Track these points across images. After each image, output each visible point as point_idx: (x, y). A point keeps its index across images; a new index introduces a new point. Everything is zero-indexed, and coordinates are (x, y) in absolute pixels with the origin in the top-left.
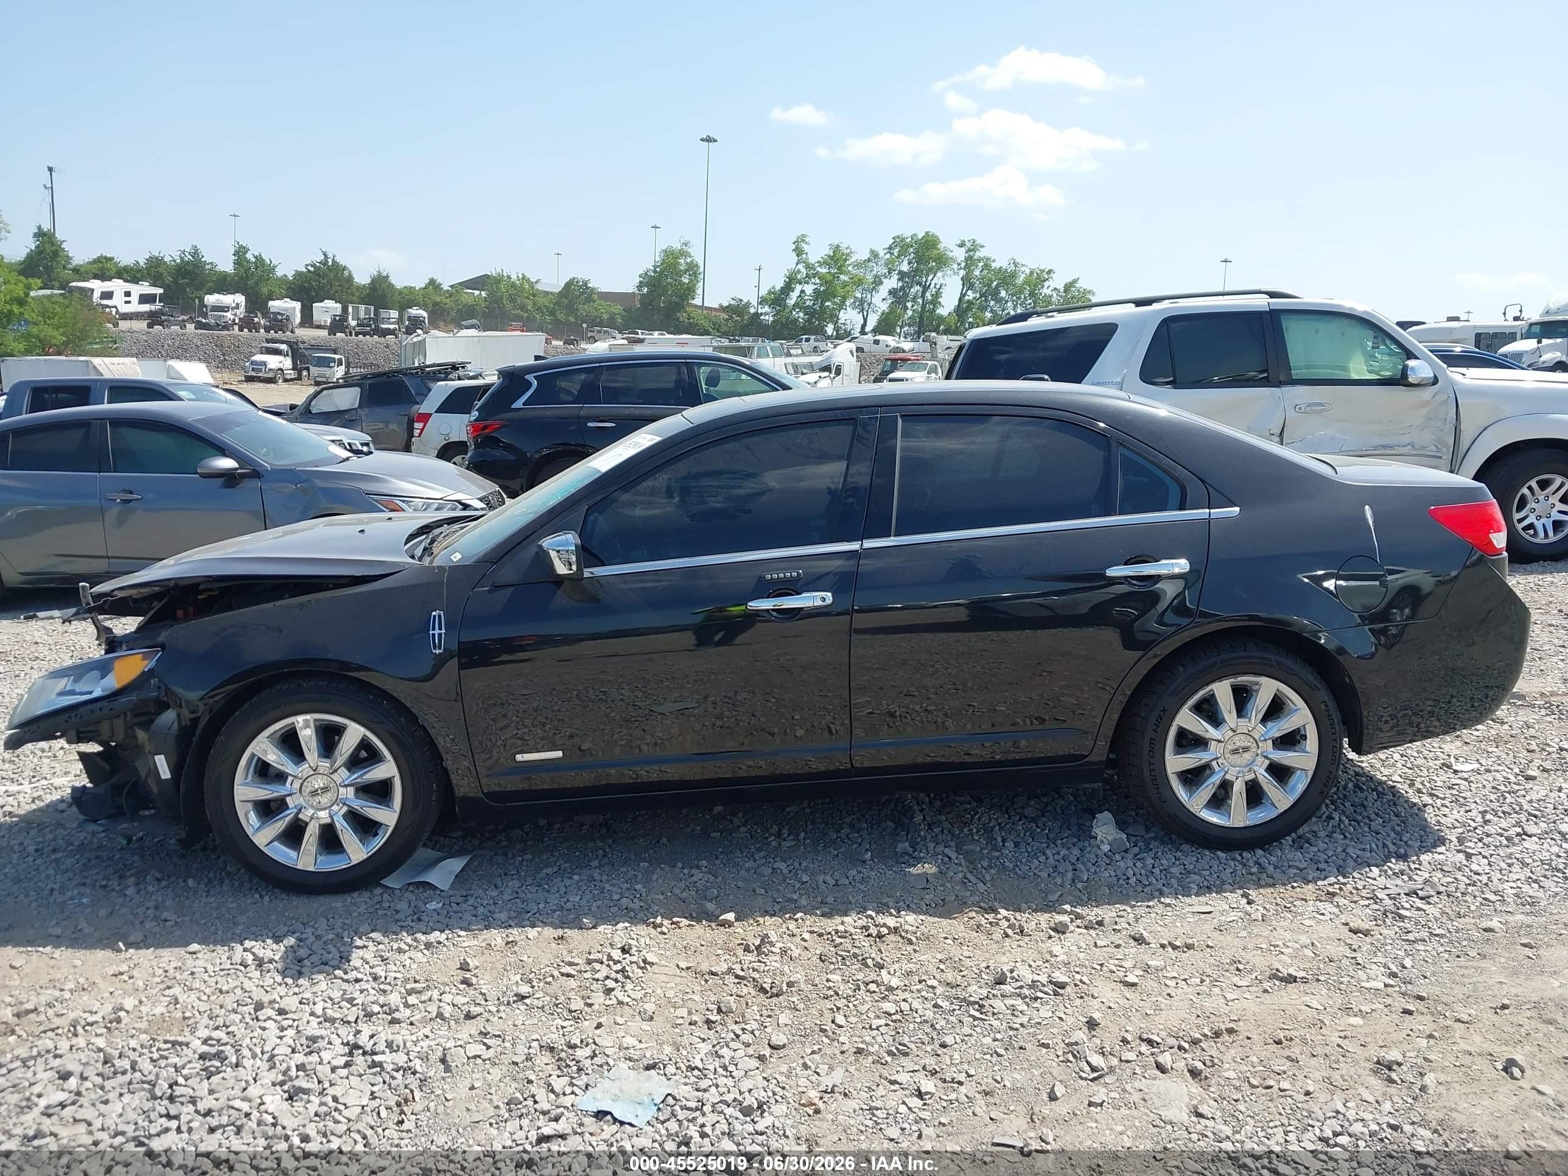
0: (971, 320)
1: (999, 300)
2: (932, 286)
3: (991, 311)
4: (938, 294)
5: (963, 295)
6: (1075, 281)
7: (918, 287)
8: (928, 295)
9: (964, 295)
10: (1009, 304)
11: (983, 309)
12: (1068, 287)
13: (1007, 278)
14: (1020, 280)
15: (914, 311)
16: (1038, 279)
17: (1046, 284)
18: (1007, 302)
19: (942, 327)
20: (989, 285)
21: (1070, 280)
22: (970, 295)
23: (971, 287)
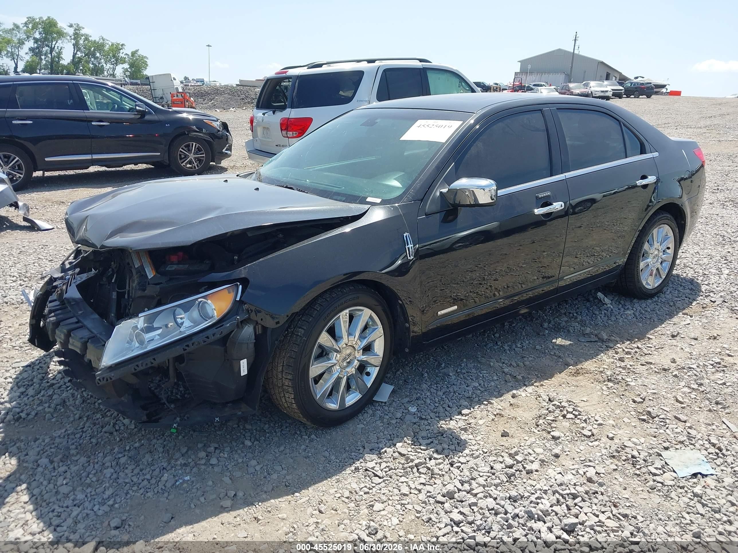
0: (81, 68)
1: (96, 58)
2: (56, 48)
3: (93, 64)
4: (59, 53)
5: (74, 55)
6: (137, 51)
7: (47, 48)
8: (54, 53)
9: (76, 54)
10: (102, 61)
11: (88, 62)
12: (134, 54)
13: (99, 46)
14: (107, 48)
15: (46, 61)
16: (117, 48)
17: (121, 51)
18: (101, 59)
19: (65, 71)
20: (90, 50)
21: (134, 50)
22: (79, 54)
23: (79, 50)
